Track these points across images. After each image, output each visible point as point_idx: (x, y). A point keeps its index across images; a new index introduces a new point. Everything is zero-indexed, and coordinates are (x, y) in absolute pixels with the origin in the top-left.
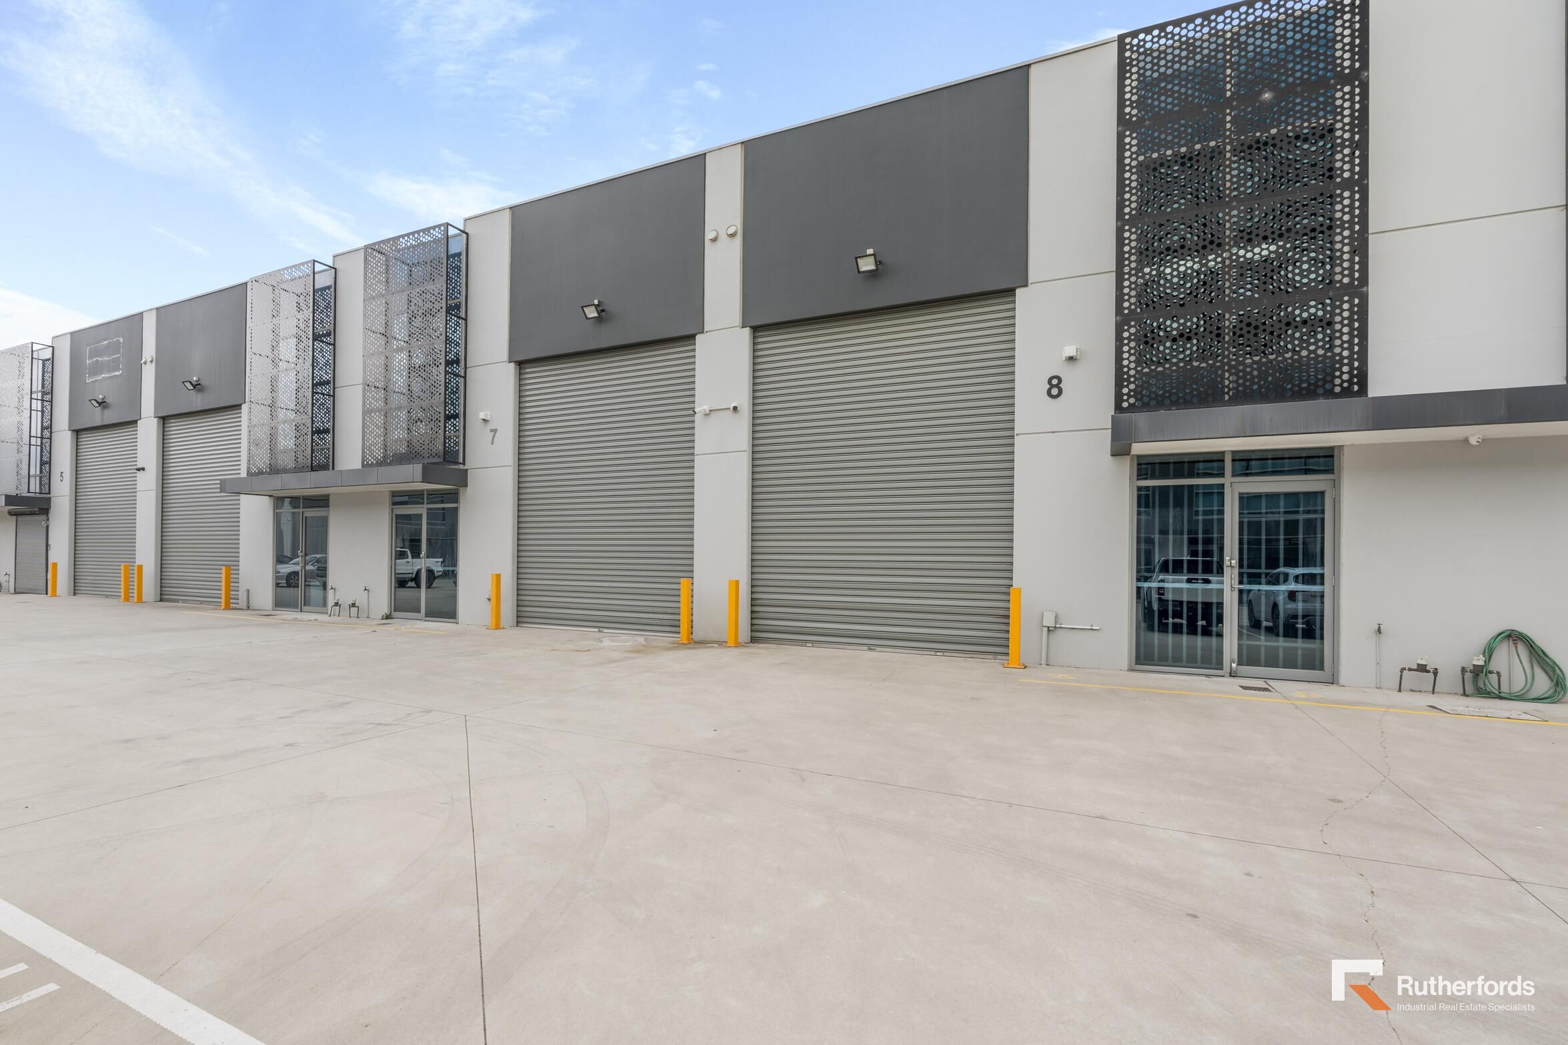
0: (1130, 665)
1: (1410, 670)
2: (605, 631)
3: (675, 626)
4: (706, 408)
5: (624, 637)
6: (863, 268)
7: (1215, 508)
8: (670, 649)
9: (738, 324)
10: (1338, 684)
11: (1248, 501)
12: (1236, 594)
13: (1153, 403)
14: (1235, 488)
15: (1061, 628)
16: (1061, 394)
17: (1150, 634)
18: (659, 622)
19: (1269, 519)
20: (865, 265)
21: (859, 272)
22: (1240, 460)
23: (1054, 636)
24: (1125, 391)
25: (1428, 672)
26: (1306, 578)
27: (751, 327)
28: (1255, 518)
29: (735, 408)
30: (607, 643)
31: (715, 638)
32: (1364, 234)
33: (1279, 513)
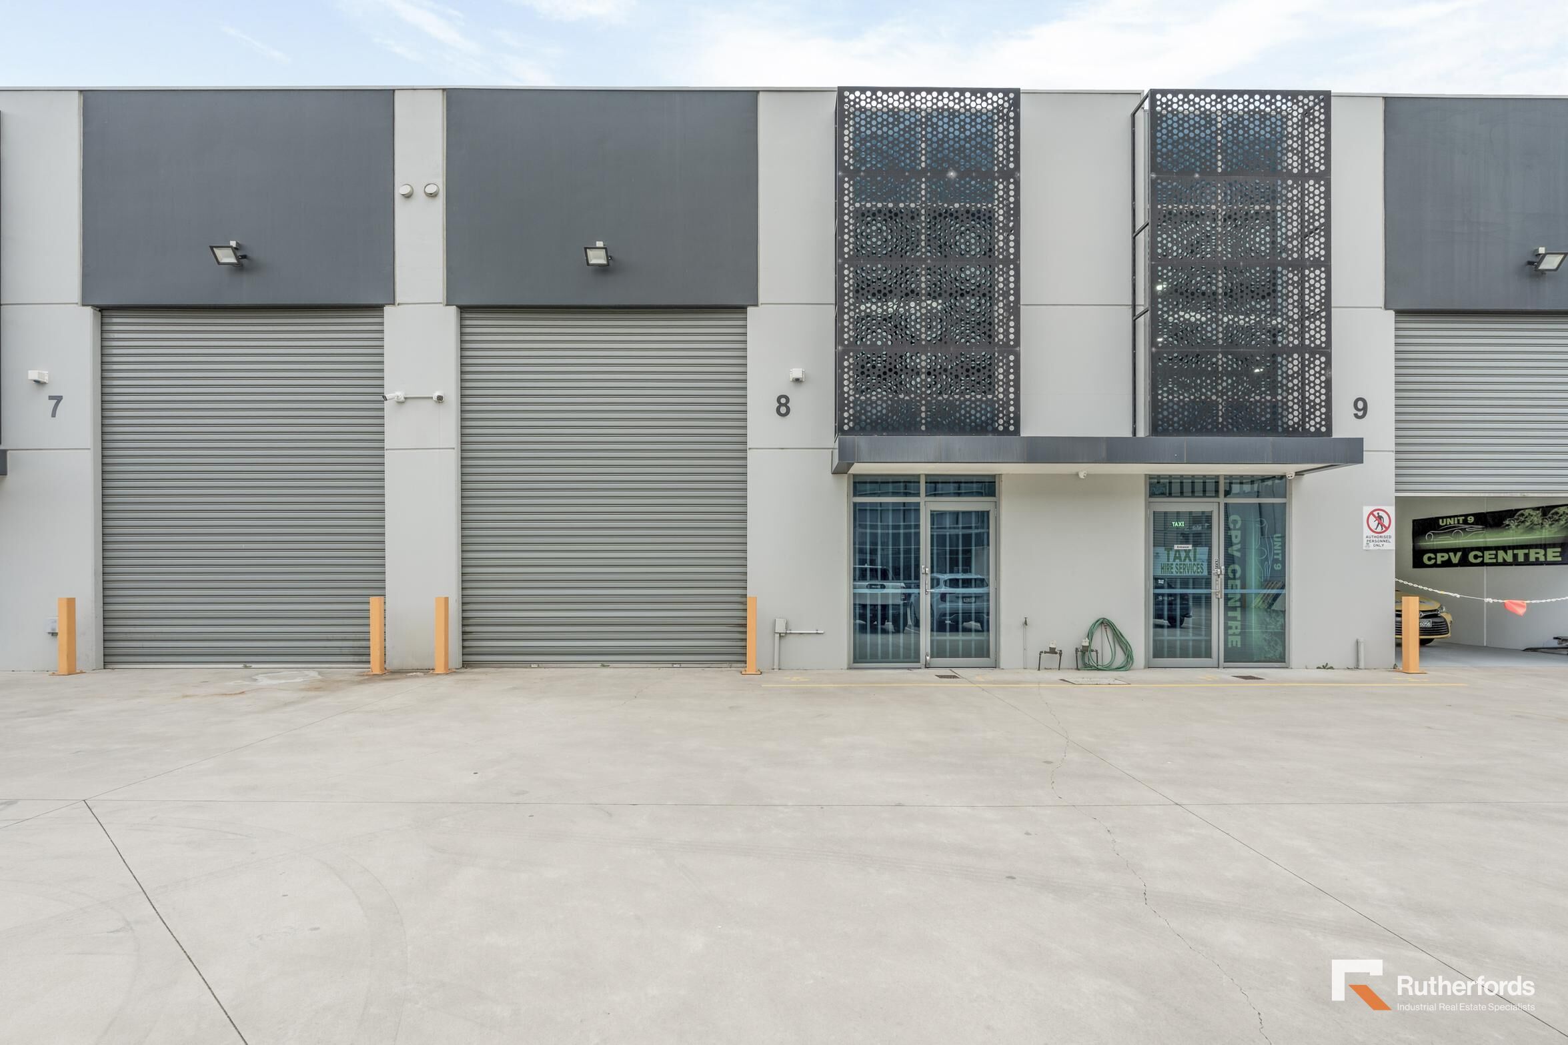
0: (849, 665)
1: (1046, 652)
2: (254, 666)
3: (361, 655)
4: (400, 394)
5: (286, 672)
6: (593, 261)
7: (913, 523)
8: (360, 683)
9: (441, 301)
10: (999, 668)
11: (936, 516)
12: (929, 597)
13: (869, 427)
14: (927, 505)
15: (791, 633)
16: (789, 413)
17: (863, 636)
18: (337, 651)
19: (952, 533)
20: (596, 258)
21: (588, 264)
22: (931, 483)
23: (783, 641)
24: (846, 415)
25: (1056, 653)
26: (978, 582)
27: (458, 307)
28: (942, 532)
29: (440, 398)
30: (263, 681)
31: (416, 665)
32: (1017, 305)
33: (958, 528)
